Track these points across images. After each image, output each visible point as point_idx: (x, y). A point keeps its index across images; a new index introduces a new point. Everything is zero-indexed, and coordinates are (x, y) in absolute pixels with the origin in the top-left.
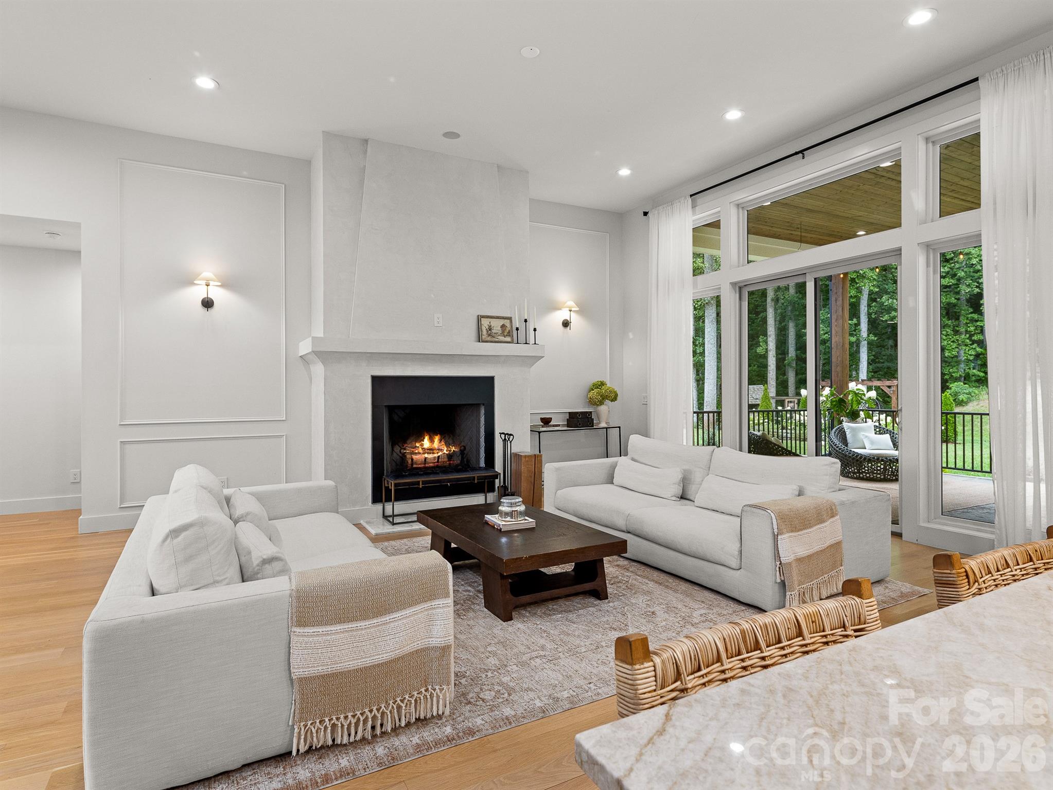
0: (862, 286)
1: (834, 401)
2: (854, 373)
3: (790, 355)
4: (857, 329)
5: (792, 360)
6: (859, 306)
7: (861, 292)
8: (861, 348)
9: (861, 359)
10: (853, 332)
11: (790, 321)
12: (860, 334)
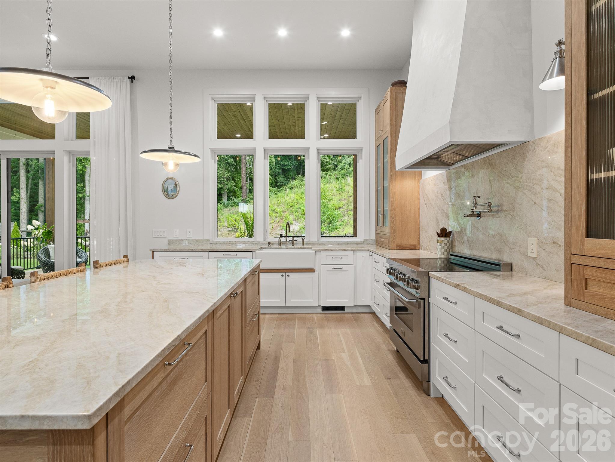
0: (86, 165)
1: (45, 233)
2: (82, 215)
3: (40, 203)
4: (83, 190)
5: (41, 206)
6: (85, 176)
7: (85, 168)
8: (86, 200)
9: (86, 207)
10: (81, 191)
11: (40, 180)
12: (85, 193)
